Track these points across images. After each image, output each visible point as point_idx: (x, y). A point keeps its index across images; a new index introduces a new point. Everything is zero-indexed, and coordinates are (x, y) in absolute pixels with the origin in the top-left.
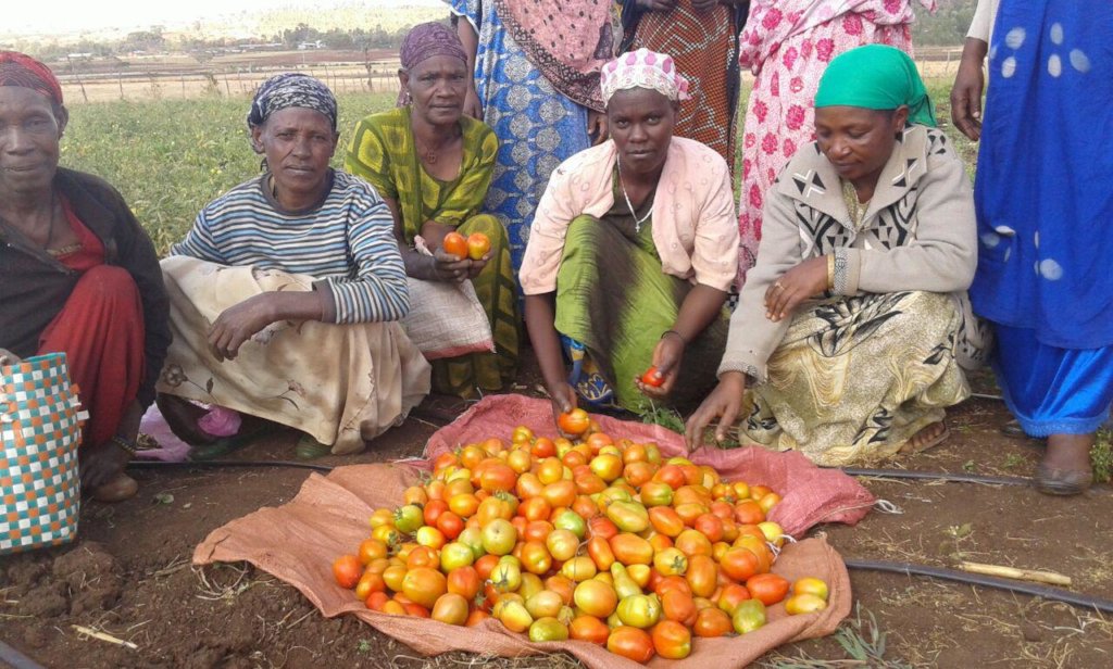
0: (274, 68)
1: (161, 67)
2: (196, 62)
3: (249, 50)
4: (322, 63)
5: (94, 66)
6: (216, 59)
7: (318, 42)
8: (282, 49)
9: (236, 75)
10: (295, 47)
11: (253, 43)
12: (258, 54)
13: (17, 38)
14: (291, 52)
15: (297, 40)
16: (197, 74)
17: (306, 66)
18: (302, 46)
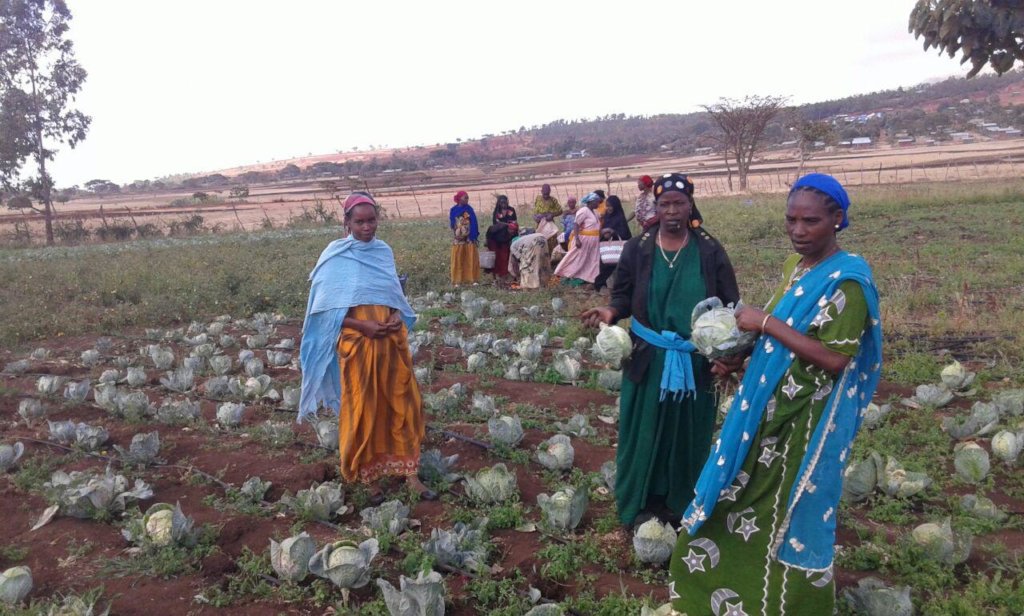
0: (545, 176)
1: (454, 179)
2: (484, 174)
3: (526, 161)
4: (585, 170)
5: (405, 180)
6: (498, 170)
7: (583, 152)
8: (553, 159)
9: (513, 184)
10: (564, 157)
11: (529, 155)
12: (532, 165)
13: (346, 158)
14: (560, 161)
15: (565, 150)
16: (483, 184)
17: (572, 173)
18: (569, 156)
